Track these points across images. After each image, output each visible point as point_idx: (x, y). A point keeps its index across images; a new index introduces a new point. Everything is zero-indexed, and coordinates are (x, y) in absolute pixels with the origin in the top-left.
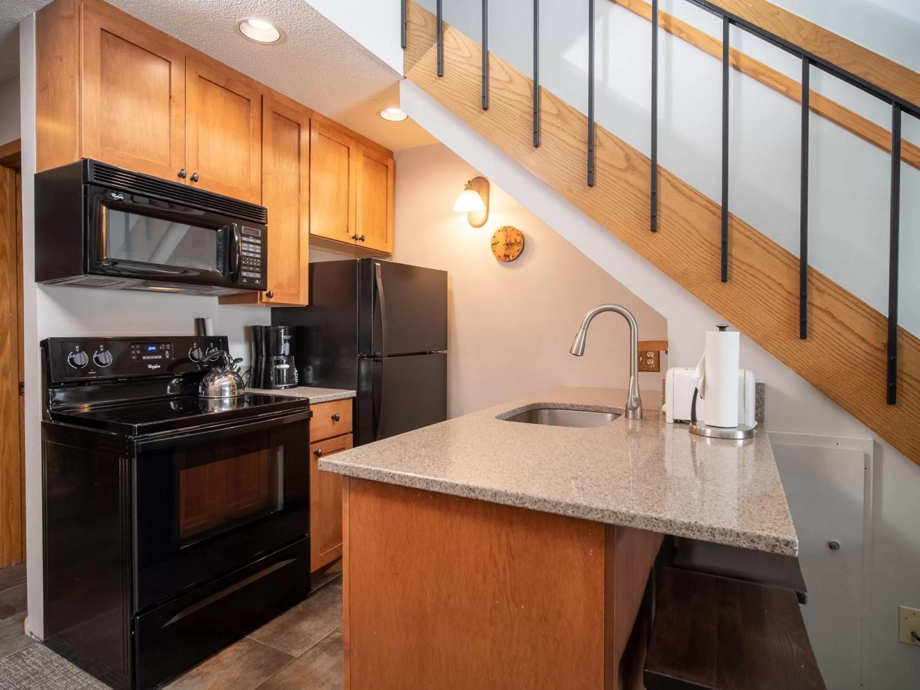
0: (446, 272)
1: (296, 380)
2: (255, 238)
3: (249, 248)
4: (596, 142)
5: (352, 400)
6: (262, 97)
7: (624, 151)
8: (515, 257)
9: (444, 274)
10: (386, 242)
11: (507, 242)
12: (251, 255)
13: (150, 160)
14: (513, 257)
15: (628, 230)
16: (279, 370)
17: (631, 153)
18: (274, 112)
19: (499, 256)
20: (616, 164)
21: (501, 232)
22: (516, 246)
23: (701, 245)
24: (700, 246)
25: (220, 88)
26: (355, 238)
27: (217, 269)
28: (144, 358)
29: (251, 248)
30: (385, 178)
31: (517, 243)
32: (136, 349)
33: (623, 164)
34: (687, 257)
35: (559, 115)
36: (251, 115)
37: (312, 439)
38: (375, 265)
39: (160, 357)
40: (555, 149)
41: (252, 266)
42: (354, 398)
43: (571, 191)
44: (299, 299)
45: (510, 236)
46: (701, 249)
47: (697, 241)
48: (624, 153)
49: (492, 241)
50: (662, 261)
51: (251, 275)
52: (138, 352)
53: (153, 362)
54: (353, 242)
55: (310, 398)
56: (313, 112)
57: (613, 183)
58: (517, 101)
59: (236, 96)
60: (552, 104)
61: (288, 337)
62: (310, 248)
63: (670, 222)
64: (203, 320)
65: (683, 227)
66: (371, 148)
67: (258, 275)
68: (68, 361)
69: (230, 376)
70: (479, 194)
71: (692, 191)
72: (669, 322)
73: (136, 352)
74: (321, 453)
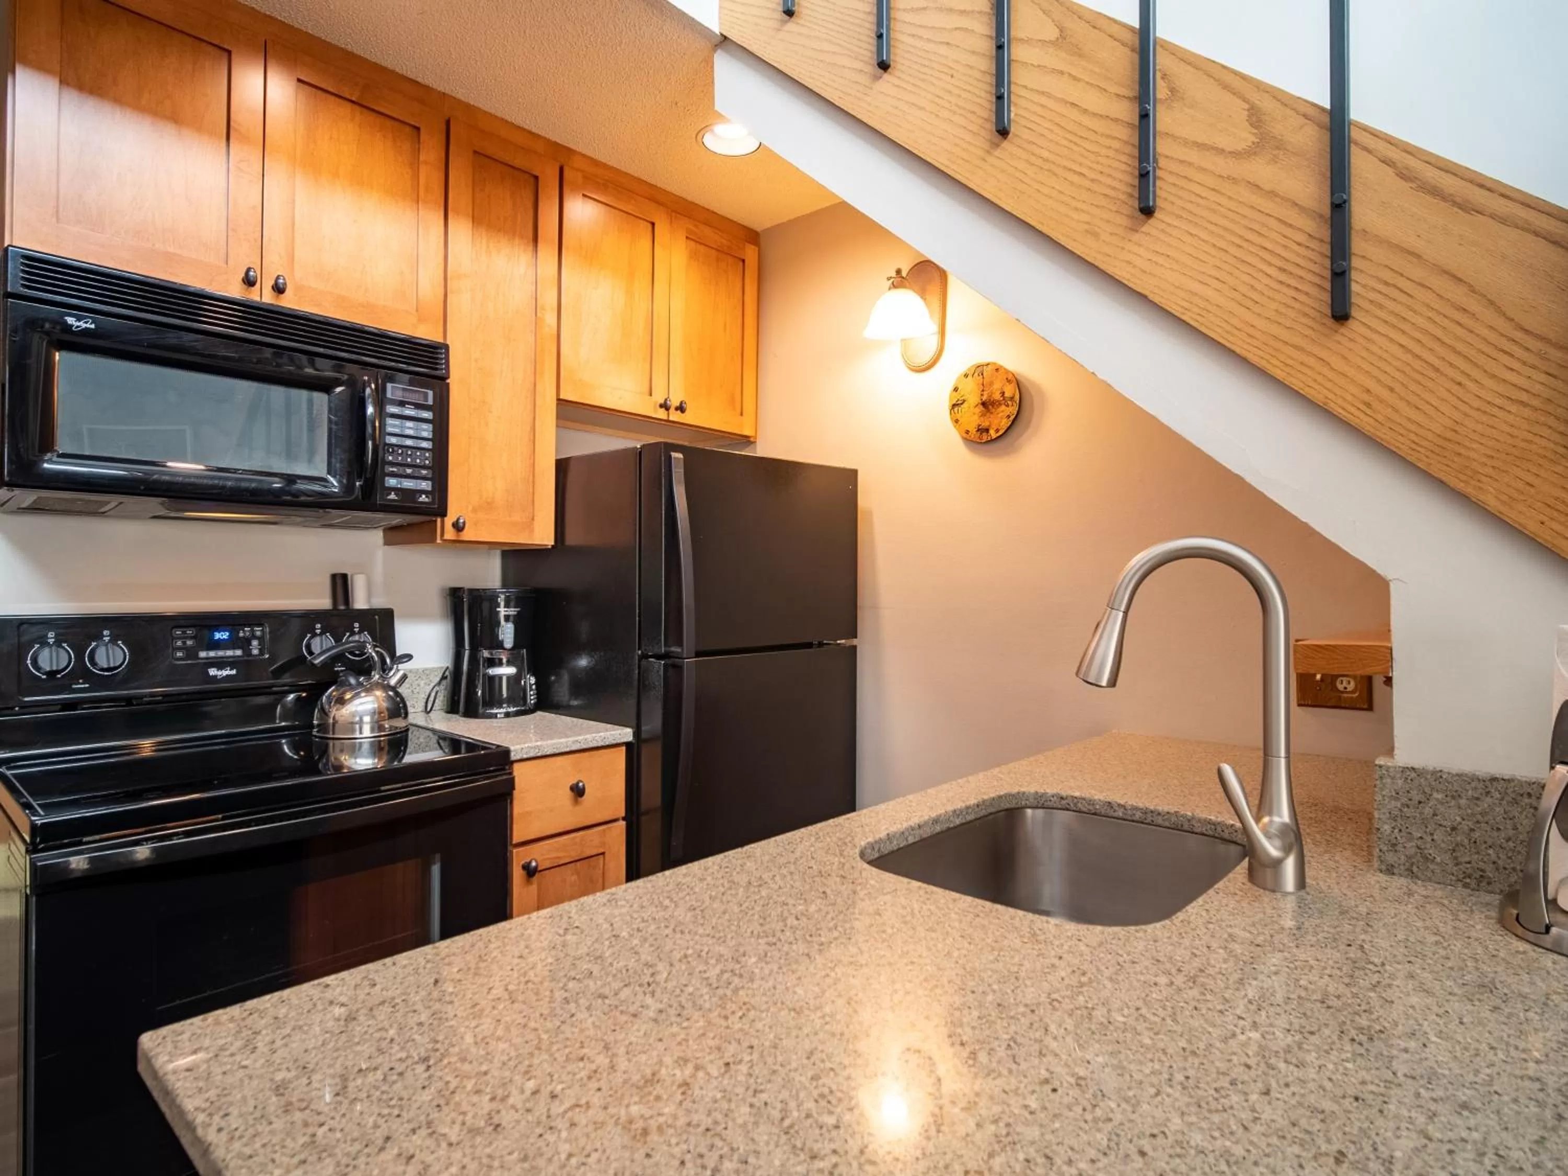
0: (855, 472)
1: (532, 698)
2: (418, 406)
3: (402, 427)
4: (1161, 90)
5: (624, 748)
6: (448, 123)
7: (1245, 100)
8: (1000, 433)
9: (851, 476)
10: (742, 414)
11: (984, 398)
12: (409, 442)
13: (179, 252)
14: (997, 431)
15: (1260, 323)
16: (492, 679)
17: (1267, 104)
18: (475, 152)
19: (967, 432)
20: (1222, 142)
21: (970, 377)
22: (1003, 407)
23: (1508, 346)
24: (1506, 352)
25: (349, 105)
26: (665, 406)
27: (329, 473)
28: (203, 654)
29: (409, 428)
30: (739, 285)
31: (1005, 400)
32: (184, 638)
33: (1245, 137)
34: (1457, 387)
35: (1063, 41)
36: (422, 158)
37: (517, 837)
38: (669, 458)
39: (239, 652)
40: (1051, 131)
41: (409, 466)
42: (628, 745)
43: (1096, 235)
44: (532, 531)
45: (991, 384)
46: (1505, 359)
47: (1492, 337)
48: (1247, 106)
49: (950, 399)
50: (1368, 405)
51: (408, 484)
52: (189, 643)
53: (220, 664)
54: (661, 414)
55: (512, 748)
56: (570, 151)
57: (1213, 196)
58: (956, 29)
59: (389, 123)
60: (1044, 17)
61: (512, 611)
62: (557, 426)
63: (1395, 286)
64: (344, 577)
65: (1441, 297)
66: (707, 224)
67: (426, 485)
68: (29, 662)
69: (379, 693)
70: (925, 300)
71: (1471, 182)
72: (1395, 590)
73: (184, 643)
74: (536, 867)
